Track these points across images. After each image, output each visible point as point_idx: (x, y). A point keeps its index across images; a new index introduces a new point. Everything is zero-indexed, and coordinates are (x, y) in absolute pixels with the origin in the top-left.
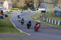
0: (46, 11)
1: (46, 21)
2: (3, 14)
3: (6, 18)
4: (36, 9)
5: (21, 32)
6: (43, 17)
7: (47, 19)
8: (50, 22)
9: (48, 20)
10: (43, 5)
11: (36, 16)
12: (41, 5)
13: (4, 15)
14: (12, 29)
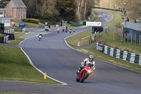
0: (104, 29)
1: (103, 51)
2: (3, 33)
3: (10, 42)
4: (82, 23)
5: (45, 76)
6: (95, 41)
7: (106, 47)
8: (112, 54)
9: (109, 50)
10: (96, 14)
11: (80, 39)
12: (92, 13)
13: (7, 34)
14: (24, 69)
